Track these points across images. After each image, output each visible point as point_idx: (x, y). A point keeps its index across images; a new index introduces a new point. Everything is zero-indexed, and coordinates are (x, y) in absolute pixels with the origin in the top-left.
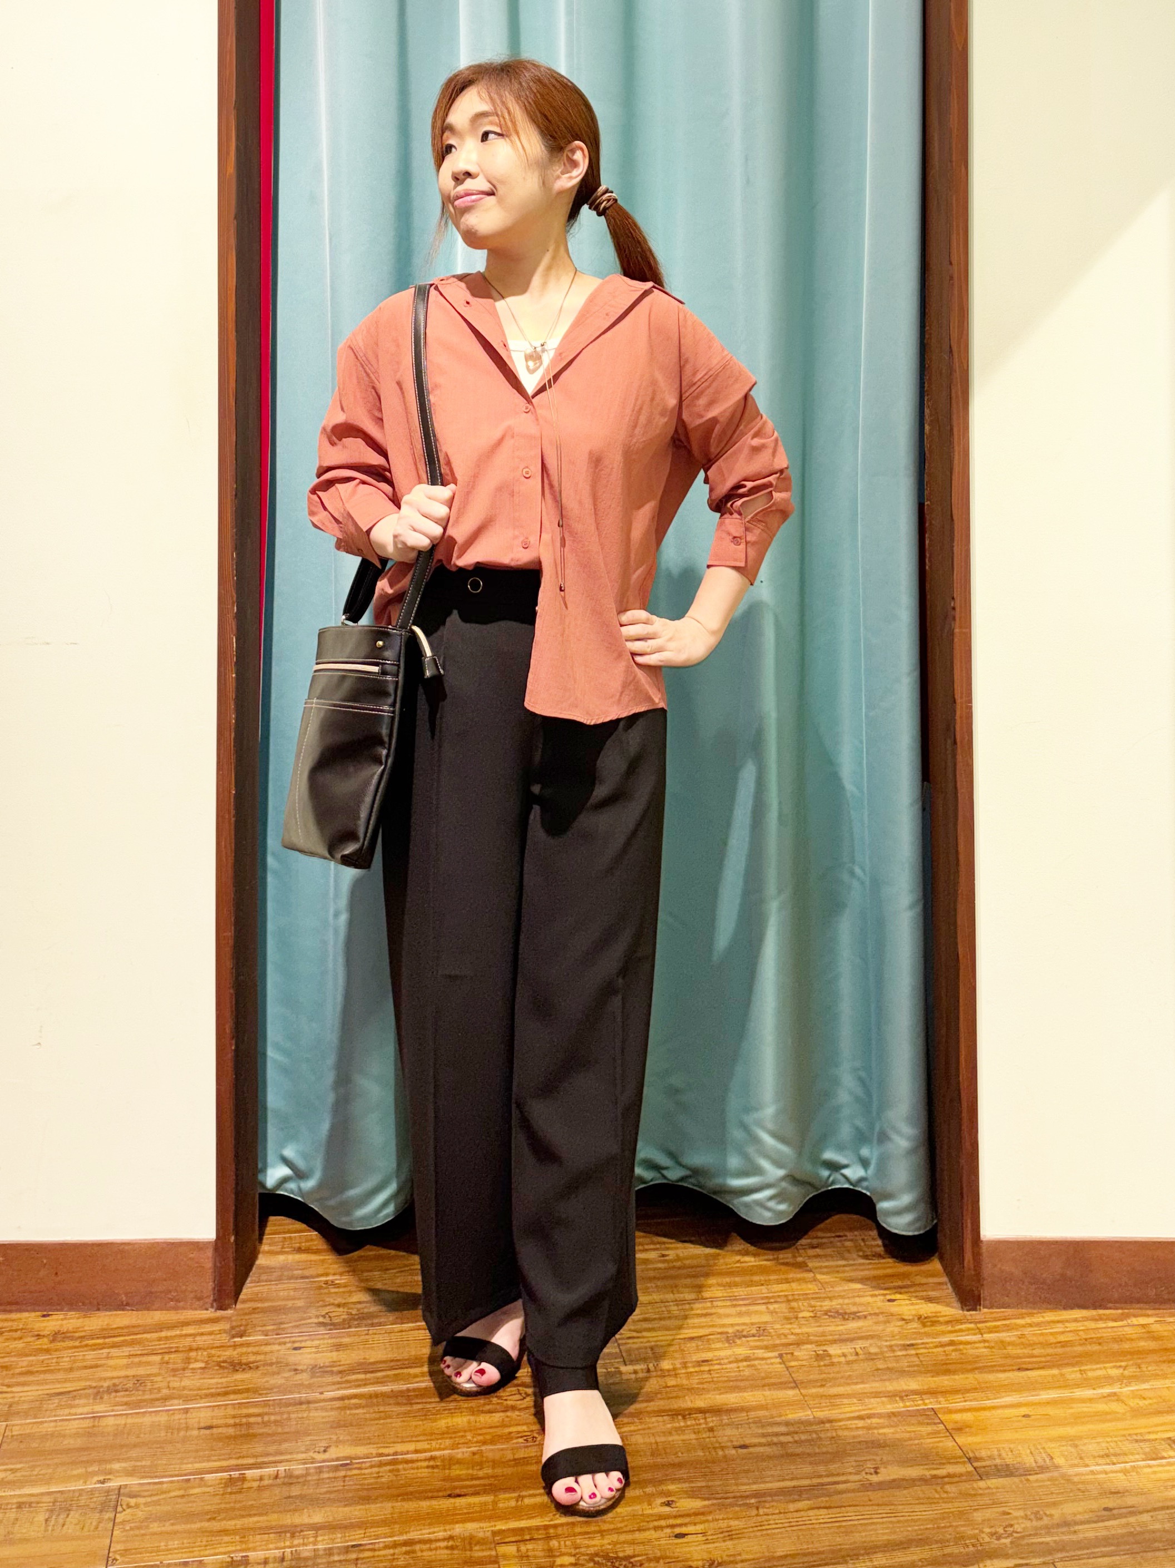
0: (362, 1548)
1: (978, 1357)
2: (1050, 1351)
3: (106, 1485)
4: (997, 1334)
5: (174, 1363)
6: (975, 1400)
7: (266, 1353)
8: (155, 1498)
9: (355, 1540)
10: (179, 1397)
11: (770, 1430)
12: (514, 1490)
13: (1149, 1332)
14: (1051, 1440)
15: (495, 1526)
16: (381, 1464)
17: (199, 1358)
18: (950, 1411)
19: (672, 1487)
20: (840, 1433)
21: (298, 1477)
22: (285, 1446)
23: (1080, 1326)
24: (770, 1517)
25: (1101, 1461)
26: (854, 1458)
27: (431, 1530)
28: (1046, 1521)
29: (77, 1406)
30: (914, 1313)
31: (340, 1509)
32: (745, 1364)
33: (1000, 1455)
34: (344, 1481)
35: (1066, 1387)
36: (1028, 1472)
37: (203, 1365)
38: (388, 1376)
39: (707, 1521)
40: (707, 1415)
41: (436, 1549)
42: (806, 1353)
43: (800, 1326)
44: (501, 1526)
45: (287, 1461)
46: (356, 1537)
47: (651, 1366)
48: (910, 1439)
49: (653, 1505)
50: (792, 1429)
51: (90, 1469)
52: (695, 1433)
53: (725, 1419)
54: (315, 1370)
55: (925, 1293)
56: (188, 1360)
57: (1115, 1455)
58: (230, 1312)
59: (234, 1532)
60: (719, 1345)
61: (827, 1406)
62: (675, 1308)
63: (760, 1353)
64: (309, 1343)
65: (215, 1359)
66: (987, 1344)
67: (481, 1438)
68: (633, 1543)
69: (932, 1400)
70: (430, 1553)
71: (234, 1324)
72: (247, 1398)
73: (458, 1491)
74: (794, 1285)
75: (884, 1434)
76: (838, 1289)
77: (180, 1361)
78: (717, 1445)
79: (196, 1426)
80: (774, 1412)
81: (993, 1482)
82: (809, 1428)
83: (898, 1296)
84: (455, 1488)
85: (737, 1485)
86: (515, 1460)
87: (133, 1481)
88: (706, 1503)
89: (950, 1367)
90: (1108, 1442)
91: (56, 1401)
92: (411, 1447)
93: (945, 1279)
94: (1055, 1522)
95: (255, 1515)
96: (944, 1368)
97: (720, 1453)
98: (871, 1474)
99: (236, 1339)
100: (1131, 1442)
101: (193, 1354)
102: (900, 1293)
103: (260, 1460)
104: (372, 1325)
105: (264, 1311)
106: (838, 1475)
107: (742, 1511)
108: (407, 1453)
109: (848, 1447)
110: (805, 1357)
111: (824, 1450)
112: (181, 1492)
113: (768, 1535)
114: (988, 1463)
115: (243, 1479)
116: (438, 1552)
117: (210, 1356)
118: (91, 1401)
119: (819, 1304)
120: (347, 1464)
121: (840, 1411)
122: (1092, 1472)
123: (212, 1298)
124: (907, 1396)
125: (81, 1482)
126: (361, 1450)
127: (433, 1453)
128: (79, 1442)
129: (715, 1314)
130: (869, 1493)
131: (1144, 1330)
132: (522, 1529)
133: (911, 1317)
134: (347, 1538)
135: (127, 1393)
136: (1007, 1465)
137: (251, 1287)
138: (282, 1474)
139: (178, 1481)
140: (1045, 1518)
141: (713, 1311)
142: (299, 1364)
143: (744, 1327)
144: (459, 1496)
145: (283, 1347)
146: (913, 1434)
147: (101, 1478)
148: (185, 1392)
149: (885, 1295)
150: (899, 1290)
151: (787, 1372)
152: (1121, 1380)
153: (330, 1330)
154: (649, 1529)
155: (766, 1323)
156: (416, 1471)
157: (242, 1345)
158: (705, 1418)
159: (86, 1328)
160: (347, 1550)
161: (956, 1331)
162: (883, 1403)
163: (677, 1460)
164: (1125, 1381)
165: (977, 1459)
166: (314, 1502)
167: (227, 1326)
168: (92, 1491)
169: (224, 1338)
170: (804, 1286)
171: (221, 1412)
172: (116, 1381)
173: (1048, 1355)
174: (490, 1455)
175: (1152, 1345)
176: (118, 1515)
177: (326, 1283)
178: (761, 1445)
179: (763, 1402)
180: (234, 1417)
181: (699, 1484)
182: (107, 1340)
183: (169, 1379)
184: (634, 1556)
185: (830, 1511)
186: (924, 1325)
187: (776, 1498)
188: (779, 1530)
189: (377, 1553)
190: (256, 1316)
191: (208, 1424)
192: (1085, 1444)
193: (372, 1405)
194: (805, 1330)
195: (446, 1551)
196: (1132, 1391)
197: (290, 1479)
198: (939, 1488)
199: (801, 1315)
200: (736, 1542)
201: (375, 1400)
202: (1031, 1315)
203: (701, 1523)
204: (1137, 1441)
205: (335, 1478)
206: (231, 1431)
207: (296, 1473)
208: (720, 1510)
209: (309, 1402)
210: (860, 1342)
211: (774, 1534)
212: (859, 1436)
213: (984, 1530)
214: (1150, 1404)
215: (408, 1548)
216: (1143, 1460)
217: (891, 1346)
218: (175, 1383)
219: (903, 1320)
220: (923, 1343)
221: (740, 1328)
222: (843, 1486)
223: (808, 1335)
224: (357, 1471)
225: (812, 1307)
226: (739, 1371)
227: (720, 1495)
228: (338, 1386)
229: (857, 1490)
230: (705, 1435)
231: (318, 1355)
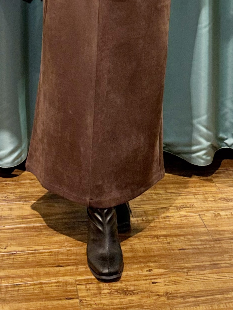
0: (20, 285)
11: (194, 243)
15: (76, 278)
16: (29, 254)
19: (152, 264)
24: (193, 276)
26: (228, 255)
27: (49, 279)
31: (12, 271)
32: (184, 218)
34: (13, 260)
38: (32, 221)
39: (166, 277)
40: (167, 237)
41: (52, 286)
42: (211, 214)
43: (208, 204)
44: (79, 278)
46: (18, 281)
47: (144, 218)
49: (143, 271)
50: (203, 243)
52: (161, 243)
53: (175, 239)
60: (173, 211)
61: (218, 235)
62: (155, 196)
63: (191, 214)
68: (134, 285)
70: (49, 288)
73: (61, 265)
74: (206, 188)
76: (226, 189)
78: (171, 249)
84: (61, 263)
85: (178, 264)
88: (166, 270)
92: (42, 247)
97: (172, 252)
104: (25, 201)
107: (180, 274)
108: (40, 250)
109: (226, 250)
110: (210, 216)
111: (216, 251)
113: (191, 283)
116: (52, 287)
119: (217, 195)
120: (14, 254)
126: (21, 248)
127: (51, 250)
129: (172, 198)
132: (88, 279)
134: (14, 282)
141: (171, 197)
144: (62, 266)
151: (202, 222)
153: (7, 202)
154: (141, 280)
155: (193, 202)
156: (43, 257)
158: (166, 239)
160: (14, 286)
163: (154, 254)
170: (210, 188)
174: (75, 251)
177: (6, 184)
178: (189, 249)
181: (163, 263)
184: (134, 290)
185: (218, 274)
188: (196, 281)
189: (26, 288)
193: (25, 232)
194: (210, 205)
195: (55, 287)
199: (209, 200)
200: (177, 285)
201: (26, 230)
203: (163, 278)
205: (9, 259)
208: (171, 273)
211: (194, 283)
215: (40, 286)
221: (183, 204)
222: (224, 265)
223: (212, 207)
224: (19, 256)
225: (214, 196)
226: (182, 221)
227: (172, 268)
228: (11, 224)
229: (230, 267)
230: (166, 245)
231: (3, 212)
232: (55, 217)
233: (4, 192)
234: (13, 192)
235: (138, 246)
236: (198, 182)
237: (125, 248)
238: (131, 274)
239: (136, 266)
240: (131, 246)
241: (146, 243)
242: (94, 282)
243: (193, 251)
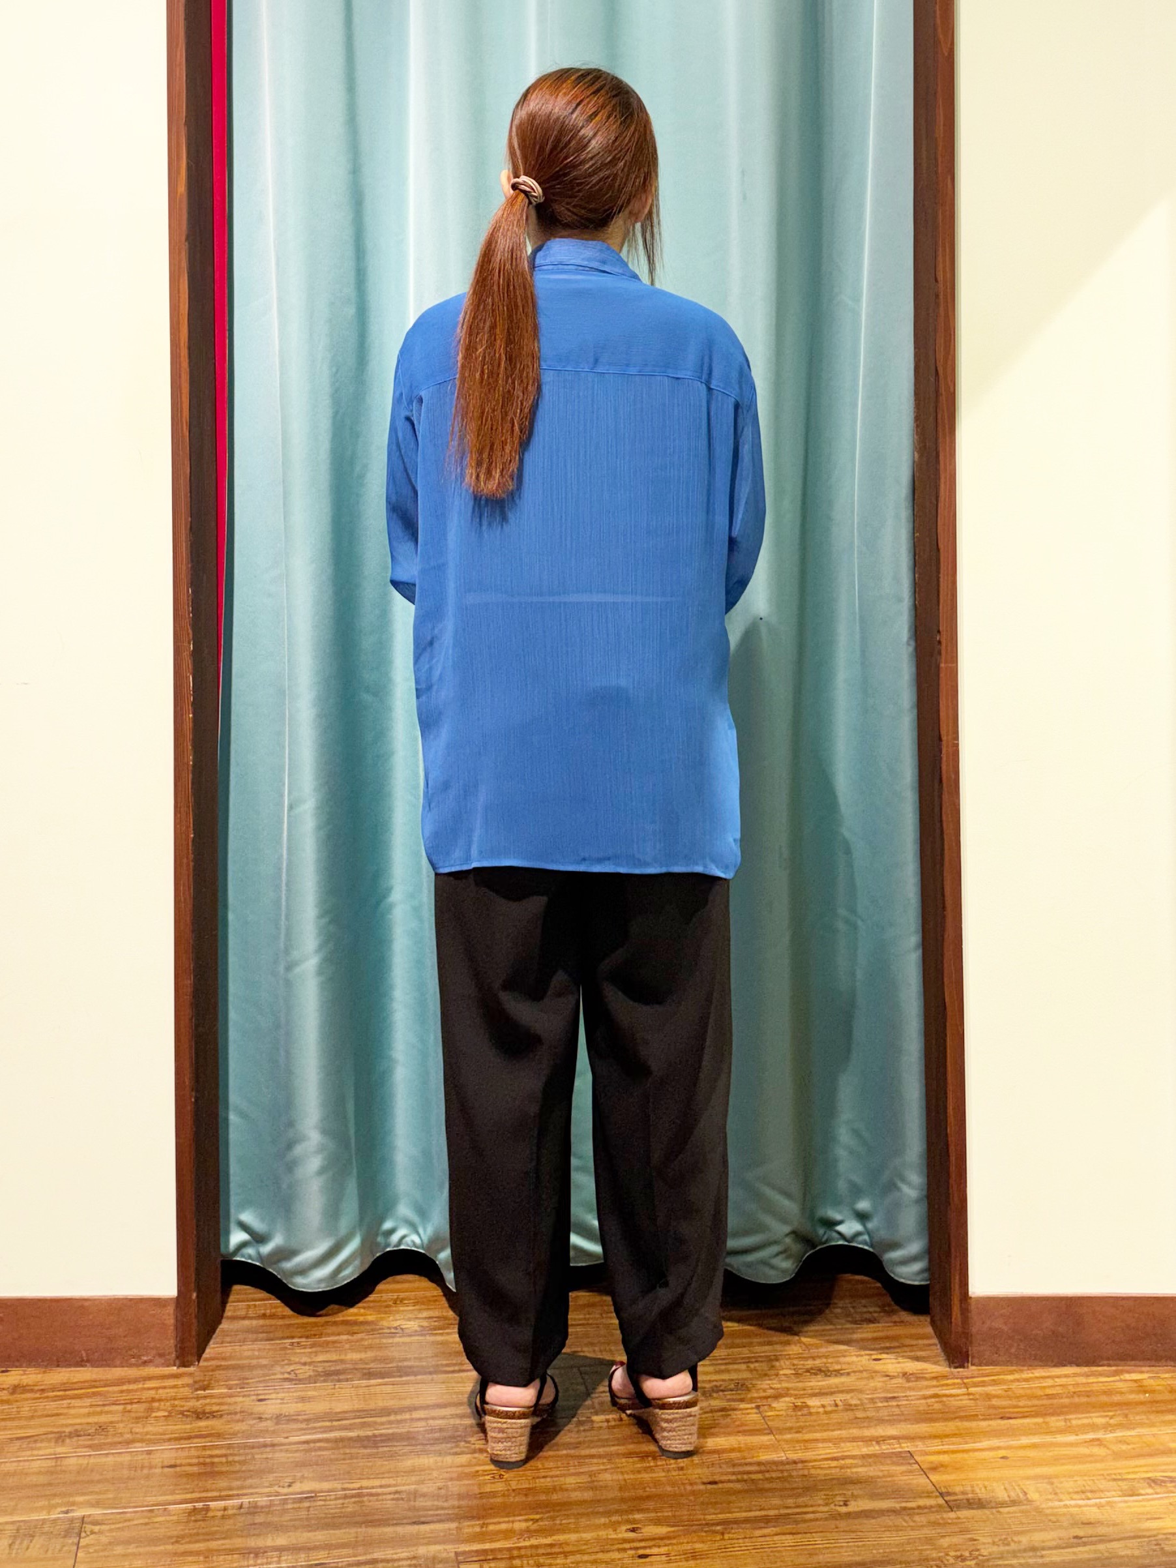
1: (960, 1407)
2: (1036, 1402)
3: (70, 1515)
4: (983, 1388)
5: (136, 1412)
6: (953, 1444)
7: (230, 1404)
8: (117, 1526)
9: (318, 1559)
10: (142, 1441)
11: (741, 1469)
12: (479, 1519)
13: (1141, 1386)
14: (1028, 1478)
15: (458, 1548)
16: (346, 1497)
17: (162, 1407)
18: (926, 1454)
19: (637, 1516)
20: (813, 1471)
21: (262, 1507)
22: (249, 1482)
23: (1070, 1381)
24: (735, 1541)
25: (1075, 1496)
26: (823, 1493)
27: (395, 1551)
28: (1013, 1546)
29: (39, 1449)
30: (899, 1370)
31: (303, 1534)
32: (721, 1413)
33: (973, 1491)
34: (308, 1511)
35: (1047, 1433)
36: (1003, 1504)
37: (166, 1414)
38: (353, 1424)
39: (671, 1544)
42: (783, 1404)
43: (780, 1382)
44: (464, 1548)
45: (252, 1494)
46: (320, 1557)
48: (884, 1476)
49: (618, 1531)
50: (763, 1468)
51: (53, 1502)
52: (663, 1471)
53: (697, 1460)
54: (278, 1418)
55: (913, 1354)
56: (151, 1410)
57: (1092, 1491)
58: (192, 1369)
59: (198, 1553)
61: (801, 1449)
63: (738, 1405)
64: (273, 1396)
65: (177, 1408)
66: (971, 1397)
67: (448, 1475)
69: (909, 1444)
71: (197, 1379)
72: (211, 1442)
73: (423, 1519)
74: (778, 1347)
75: (856, 1472)
76: (823, 1350)
77: (142, 1410)
78: (685, 1482)
79: (160, 1464)
80: (746, 1454)
81: (964, 1513)
82: (781, 1468)
83: (884, 1356)
84: (420, 1516)
85: (703, 1514)
86: (480, 1493)
87: (96, 1512)
88: (673, 1529)
89: (929, 1416)
90: (1085, 1480)
91: (18, 1444)
92: (377, 1483)
93: (935, 1341)
94: (1023, 1547)
95: (219, 1539)
96: (926, 1416)
97: (689, 1488)
98: (841, 1506)
99: (199, 1392)
100: (1109, 1481)
101: (156, 1405)
102: (887, 1353)
103: (223, 1493)
104: (339, 1381)
105: (227, 1368)
106: (806, 1506)
107: (706, 1536)
108: (373, 1487)
109: (819, 1483)
110: (784, 1408)
111: (795, 1485)
112: (147, 1520)
114: (960, 1497)
115: (207, 1509)
117: (174, 1406)
118: (53, 1444)
119: (802, 1363)
120: (312, 1497)
121: (814, 1453)
122: (1066, 1506)
123: (173, 1356)
124: (883, 1440)
125: (44, 1513)
126: (326, 1485)
127: (399, 1488)
128: (42, 1479)
130: (837, 1522)
131: (1136, 1385)
132: (485, 1551)
133: (896, 1374)
134: (310, 1558)
135: (89, 1437)
136: (979, 1499)
137: (214, 1348)
138: (246, 1505)
139: (142, 1511)
140: (1012, 1544)
142: (263, 1414)
143: (721, 1383)
144: (423, 1523)
145: (248, 1399)
146: (886, 1473)
147: (64, 1509)
148: (148, 1437)
149: (868, 1355)
150: (886, 1350)
151: (763, 1421)
152: (1106, 1427)
153: (295, 1384)
154: (613, 1551)
155: (743, 1379)
156: (381, 1502)
157: (205, 1397)
159: (45, 1383)
161: (943, 1385)
162: (858, 1446)
163: (646, 1494)
164: (1110, 1429)
165: (949, 1494)
166: (278, 1528)
167: (189, 1380)
168: (55, 1520)
169: (186, 1391)
170: (787, 1347)
171: (186, 1453)
172: (78, 1427)
173: (1033, 1406)
174: (456, 1490)
175: (1141, 1397)
176: (81, 1540)
177: (292, 1344)
178: (729, 1481)
179: (736, 1446)
180: (198, 1457)
181: (666, 1514)
182: (67, 1393)
183: (131, 1426)
185: (795, 1536)
186: (908, 1381)
187: (743, 1526)
188: (742, 1552)
190: (221, 1372)
191: (172, 1463)
192: (1061, 1483)
193: (338, 1448)
194: (785, 1385)
196: (1117, 1437)
197: (254, 1509)
198: (907, 1518)
199: (781, 1372)
200: (698, 1561)
201: (341, 1445)
202: (1022, 1371)
203: (665, 1546)
204: (1115, 1480)
205: (299, 1508)
206: (195, 1469)
207: (260, 1504)
208: (684, 1535)
209: (273, 1445)
210: (840, 1395)
211: (738, 1555)
212: (831, 1474)
213: (950, 1553)
214: (1134, 1449)
216: (1120, 1496)
217: (872, 1399)
218: (138, 1429)
219: (888, 1376)
220: (906, 1396)
221: (718, 1384)
222: (811, 1516)
223: (788, 1389)
224: (322, 1503)
225: (794, 1365)
226: (715, 1420)
227: (686, 1523)
228: (303, 1432)
229: (826, 1519)
230: (674, 1473)
231: (284, 1406)
232: (411, 1415)
233: (286, 1362)
234: (309, 1360)
235: (607, 1476)
236: (757, 1335)
237: (575, 1482)
238: (589, 1538)
239: (603, 1520)
240: (590, 1476)
241: (626, 1469)
242: (499, 1557)
243: (738, 1486)
